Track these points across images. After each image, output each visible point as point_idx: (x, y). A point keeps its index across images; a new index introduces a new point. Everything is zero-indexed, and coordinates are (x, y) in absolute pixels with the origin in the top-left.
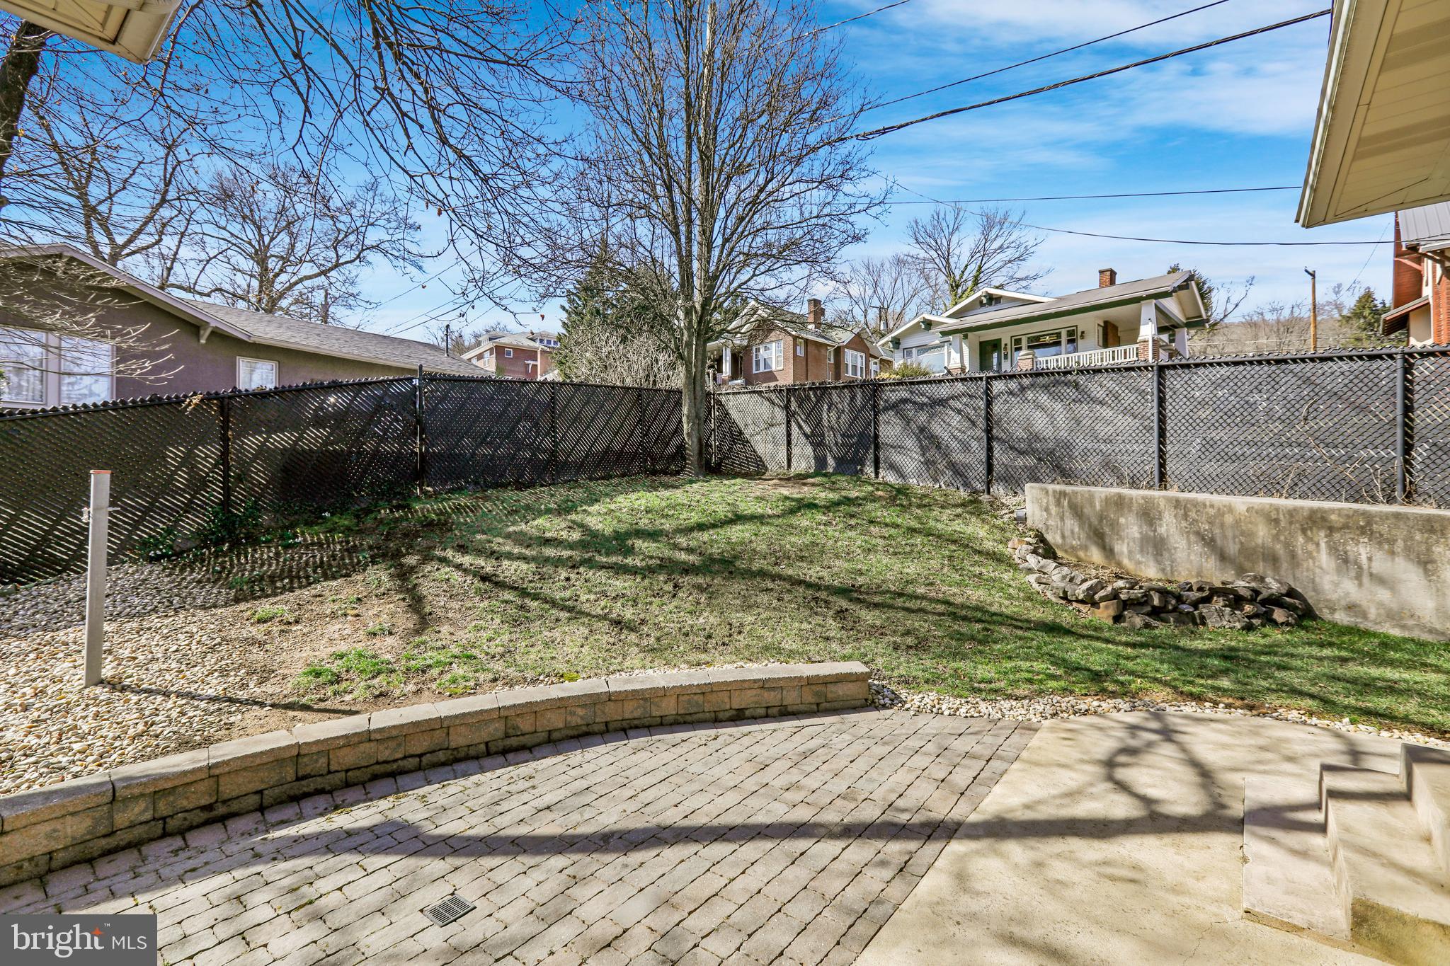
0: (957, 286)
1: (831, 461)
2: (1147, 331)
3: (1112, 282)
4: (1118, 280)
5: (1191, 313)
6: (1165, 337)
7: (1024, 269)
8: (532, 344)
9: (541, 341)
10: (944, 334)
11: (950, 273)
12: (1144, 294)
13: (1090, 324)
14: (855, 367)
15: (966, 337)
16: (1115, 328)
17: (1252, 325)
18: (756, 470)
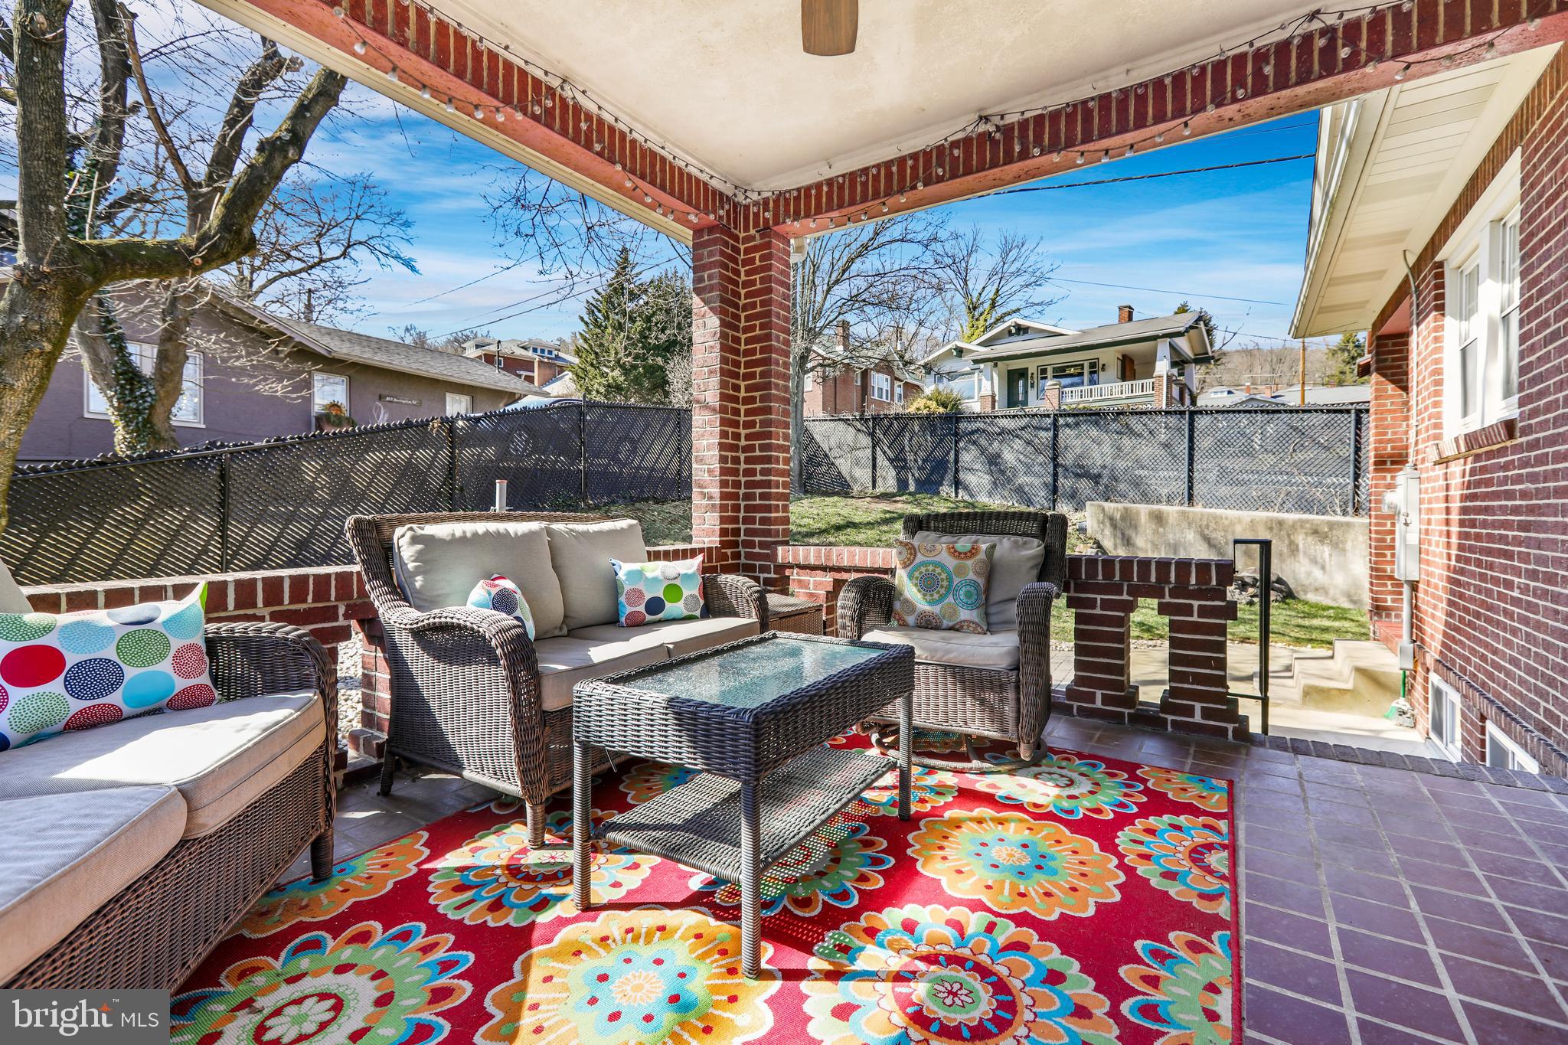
0: (975, 308)
1: (911, 481)
2: (1162, 367)
3: (1130, 319)
4: (1135, 317)
5: (1199, 350)
6: (1175, 371)
7: (1039, 294)
8: (524, 352)
9: (535, 350)
10: (976, 362)
11: (967, 295)
12: (1160, 333)
13: (1110, 358)
14: (881, 390)
15: (996, 365)
16: (1132, 361)
17: (1247, 353)
18: (842, 488)
